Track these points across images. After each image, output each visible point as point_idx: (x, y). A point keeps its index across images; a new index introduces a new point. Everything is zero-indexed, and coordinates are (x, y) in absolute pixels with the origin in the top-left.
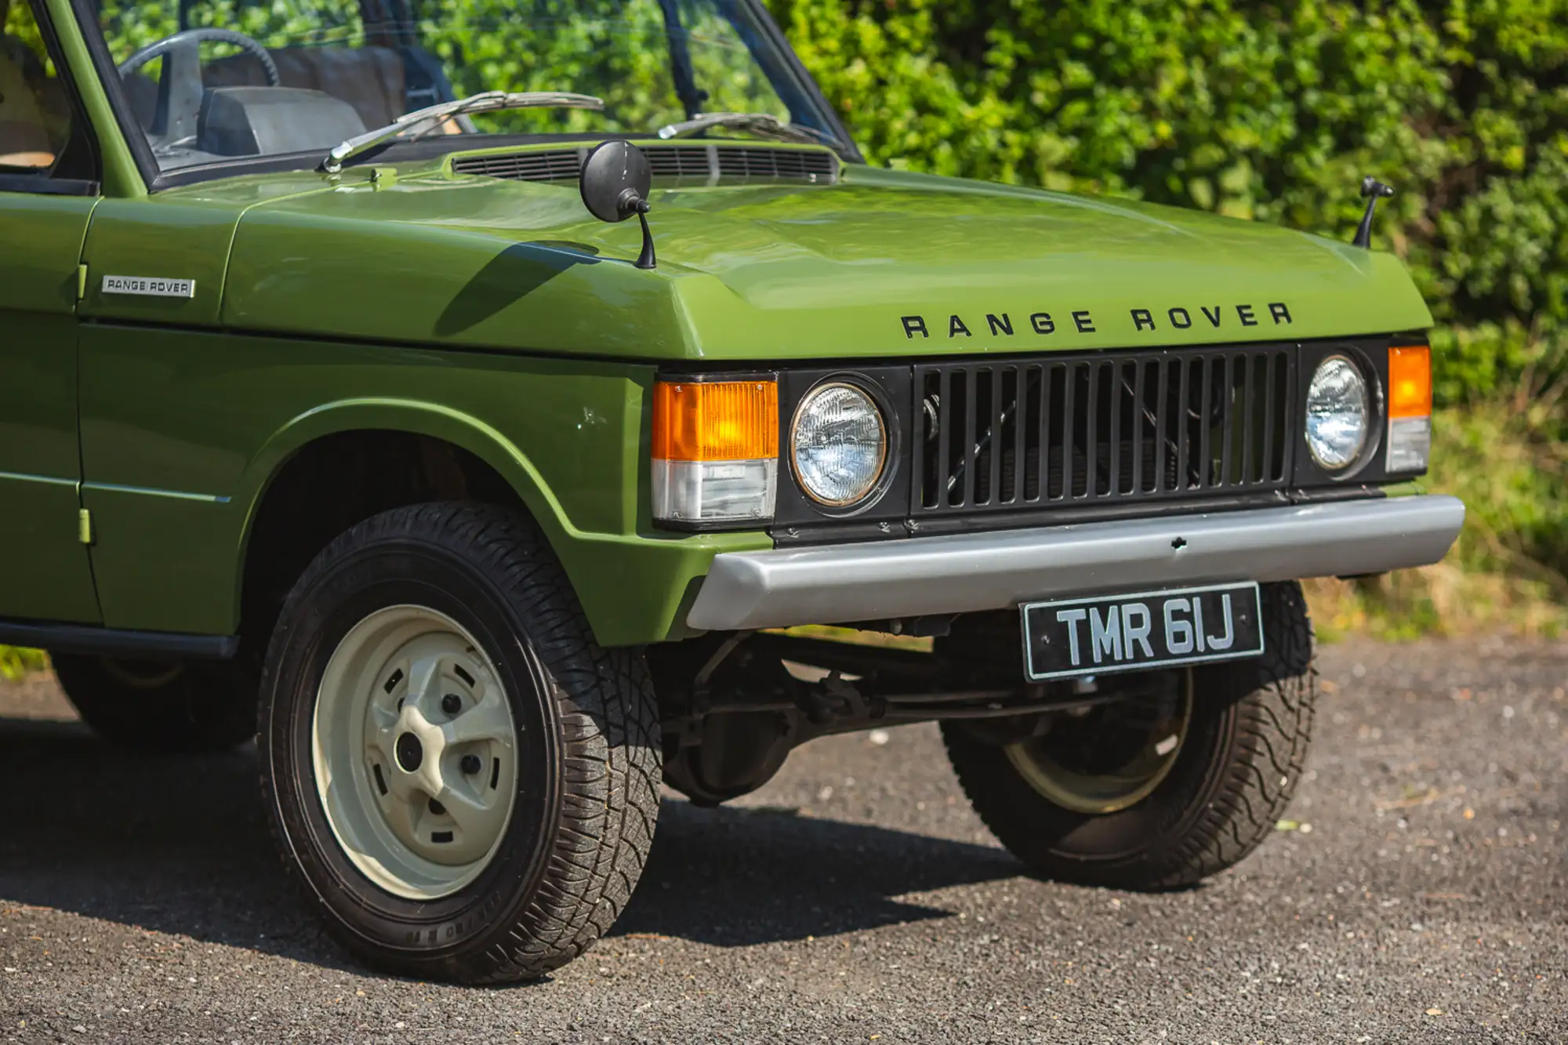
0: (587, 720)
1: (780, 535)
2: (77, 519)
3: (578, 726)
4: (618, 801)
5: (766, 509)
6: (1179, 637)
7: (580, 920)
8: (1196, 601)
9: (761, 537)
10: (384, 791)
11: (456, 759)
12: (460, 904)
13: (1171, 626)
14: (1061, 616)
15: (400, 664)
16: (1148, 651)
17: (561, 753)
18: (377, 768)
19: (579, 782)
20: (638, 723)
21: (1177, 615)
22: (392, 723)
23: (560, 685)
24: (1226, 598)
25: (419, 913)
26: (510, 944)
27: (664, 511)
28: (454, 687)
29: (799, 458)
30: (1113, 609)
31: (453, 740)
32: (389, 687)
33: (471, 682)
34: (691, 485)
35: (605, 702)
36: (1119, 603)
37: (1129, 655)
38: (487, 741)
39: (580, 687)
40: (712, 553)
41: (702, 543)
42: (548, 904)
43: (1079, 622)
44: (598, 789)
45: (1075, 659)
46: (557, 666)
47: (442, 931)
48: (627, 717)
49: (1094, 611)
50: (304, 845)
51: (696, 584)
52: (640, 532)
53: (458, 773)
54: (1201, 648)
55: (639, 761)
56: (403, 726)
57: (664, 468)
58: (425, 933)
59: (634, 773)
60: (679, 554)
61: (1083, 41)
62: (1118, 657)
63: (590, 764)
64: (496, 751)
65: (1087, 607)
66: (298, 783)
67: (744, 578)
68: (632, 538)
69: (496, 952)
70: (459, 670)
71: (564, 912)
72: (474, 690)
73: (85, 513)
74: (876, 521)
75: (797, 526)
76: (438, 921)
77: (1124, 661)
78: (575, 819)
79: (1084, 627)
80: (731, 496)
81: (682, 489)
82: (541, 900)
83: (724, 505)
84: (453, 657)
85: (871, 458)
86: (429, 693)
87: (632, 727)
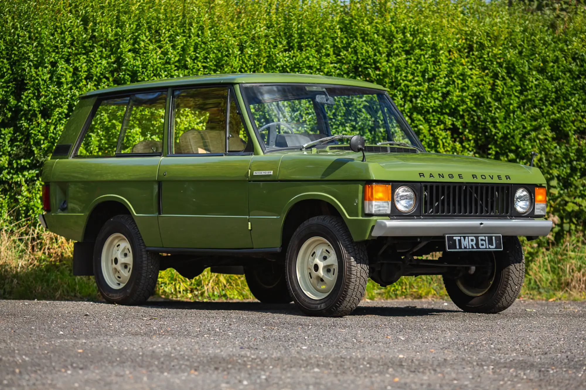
0: (352, 258)
1: (392, 218)
2: (248, 224)
3: (350, 259)
4: (359, 275)
5: (389, 212)
6: (482, 245)
7: (351, 301)
8: (487, 237)
9: (388, 218)
10: (311, 278)
11: (326, 269)
12: (326, 300)
13: (480, 242)
14: (454, 238)
15: (315, 250)
16: (475, 247)
17: (346, 265)
18: (310, 273)
19: (350, 271)
20: (363, 259)
21: (482, 240)
22: (312, 263)
23: (346, 251)
24: (494, 237)
25: (318, 302)
26: (336, 307)
27: (367, 212)
28: (325, 254)
29: (396, 203)
30: (467, 238)
31: (325, 265)
32: (312, 256)
33: (329, 253)
34: (372, 206)
35: (356, 254)
36: (468, 236)
37: (470, 247)
38: (332, 265)
39: (350, 251)
40: (376, 220)
41: (374, 218)
42: (344, 297)
43: (459, 240)
44: (354, 272)
45: (458, 247)
46: (346, 247)
47: (322, 305)
48: (361, 258)
49: (462, 238)
50: (294, 290)
51: (373, 227)
52: (362, 216)
53: (326, 273)
54: (487, 247)
55: (363, 267)
56: (315, 263)
57: (367, 203)
58: (319, 306)
59: (362, 270)
60: (369, 220)
61: (513, 148)
62: (468, 248)
63: (352, 267)
64: (334, 267)
65: (460, 236)
66: (293, 277)
67: (383, 225)
68: (360, 218)
69: (334, 309)
70: (327, 251)
71: (347, 299)
72: (330, 255)
73: (249, 223)
74: (413, 216)
75: (396, 216)
76: (322, 303)
77: (469, 249)
78: (350, 279)
79: (460, 241)
80: (381, 209)
81: (370, 207)
82: (343, 297)
83: (379, 210)
84: (325, 248)
85: (412, 202)
86: (321, 255)
87: (362, 260)
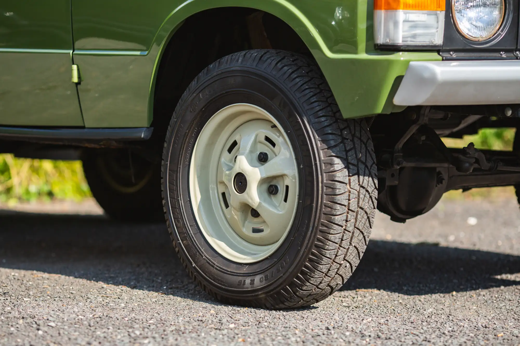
0: (337, 160)
1: (446, 55)
2: (71, 70)
3: (332, 164)
4: (353, 206)
5: (439, 40)
7: (332, 273)
9: (435, 55)
10: (227, 206)
11: (265, 187)
12: (265, 265)
15: (236, 137)
17: (323, 179)
18: (224, 194)
19: (333, 194)
20: (365, 164)
22: (230, 168)
23: (323, 141)
25: (245, 270)
26: (293, 285)
27: (381, 39)
28: (266, 148)
29: (457, 16)
31: (265, 176)
32: (230, 150)
33: (274, 145)
34: (396, 24)
35: (347, 152)
38: (282, 176)
39: (332, 143)
40: (408, 62)
41: (401, 56)
42: (315, 263)
44: (342, 199)
46: (321, 132)
47: (257, 279)
48: (359, 160)
50: (185, 235)
51: (399, 80)
52: (367, 52)
53: (266, 195)
55: (365, 185)
56: (237, 169)
57: (381, 15)
58: (248, 281)
59: (363, 191)
60: (390, 63)
63: (338, 185)
64: (287, 182)
66: (182, 202)
67: (426, 75)
68: (363, 56)
69: (286, 290)
70: (267, 139)
71: (324, 268)
72: (276, 149)
73: (75, 67)
74: (498, 51)
75: (455, 51)
76: (255, 274)
78: (330, 215)
80: (418, 31)
81: (391, 26)
82: (311, 260)
83: (414, 36)
84: (265, 131)
85: (496, 14)
86: (251, 152)
87: (362, 166)
